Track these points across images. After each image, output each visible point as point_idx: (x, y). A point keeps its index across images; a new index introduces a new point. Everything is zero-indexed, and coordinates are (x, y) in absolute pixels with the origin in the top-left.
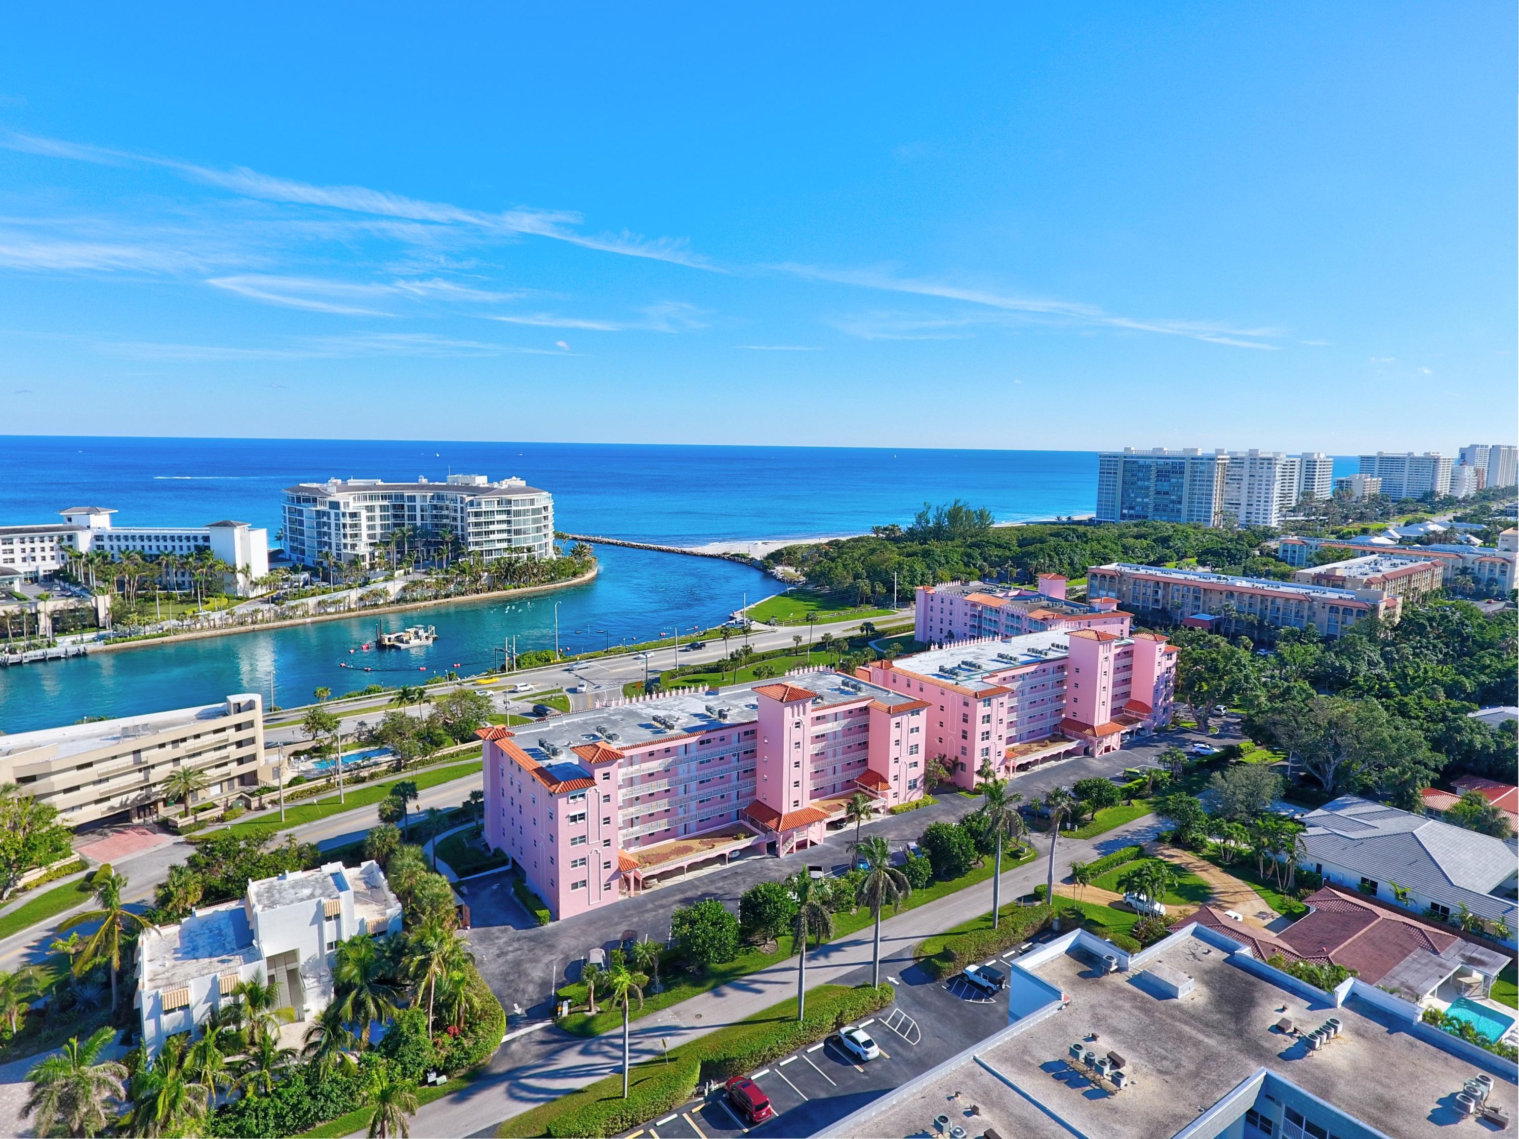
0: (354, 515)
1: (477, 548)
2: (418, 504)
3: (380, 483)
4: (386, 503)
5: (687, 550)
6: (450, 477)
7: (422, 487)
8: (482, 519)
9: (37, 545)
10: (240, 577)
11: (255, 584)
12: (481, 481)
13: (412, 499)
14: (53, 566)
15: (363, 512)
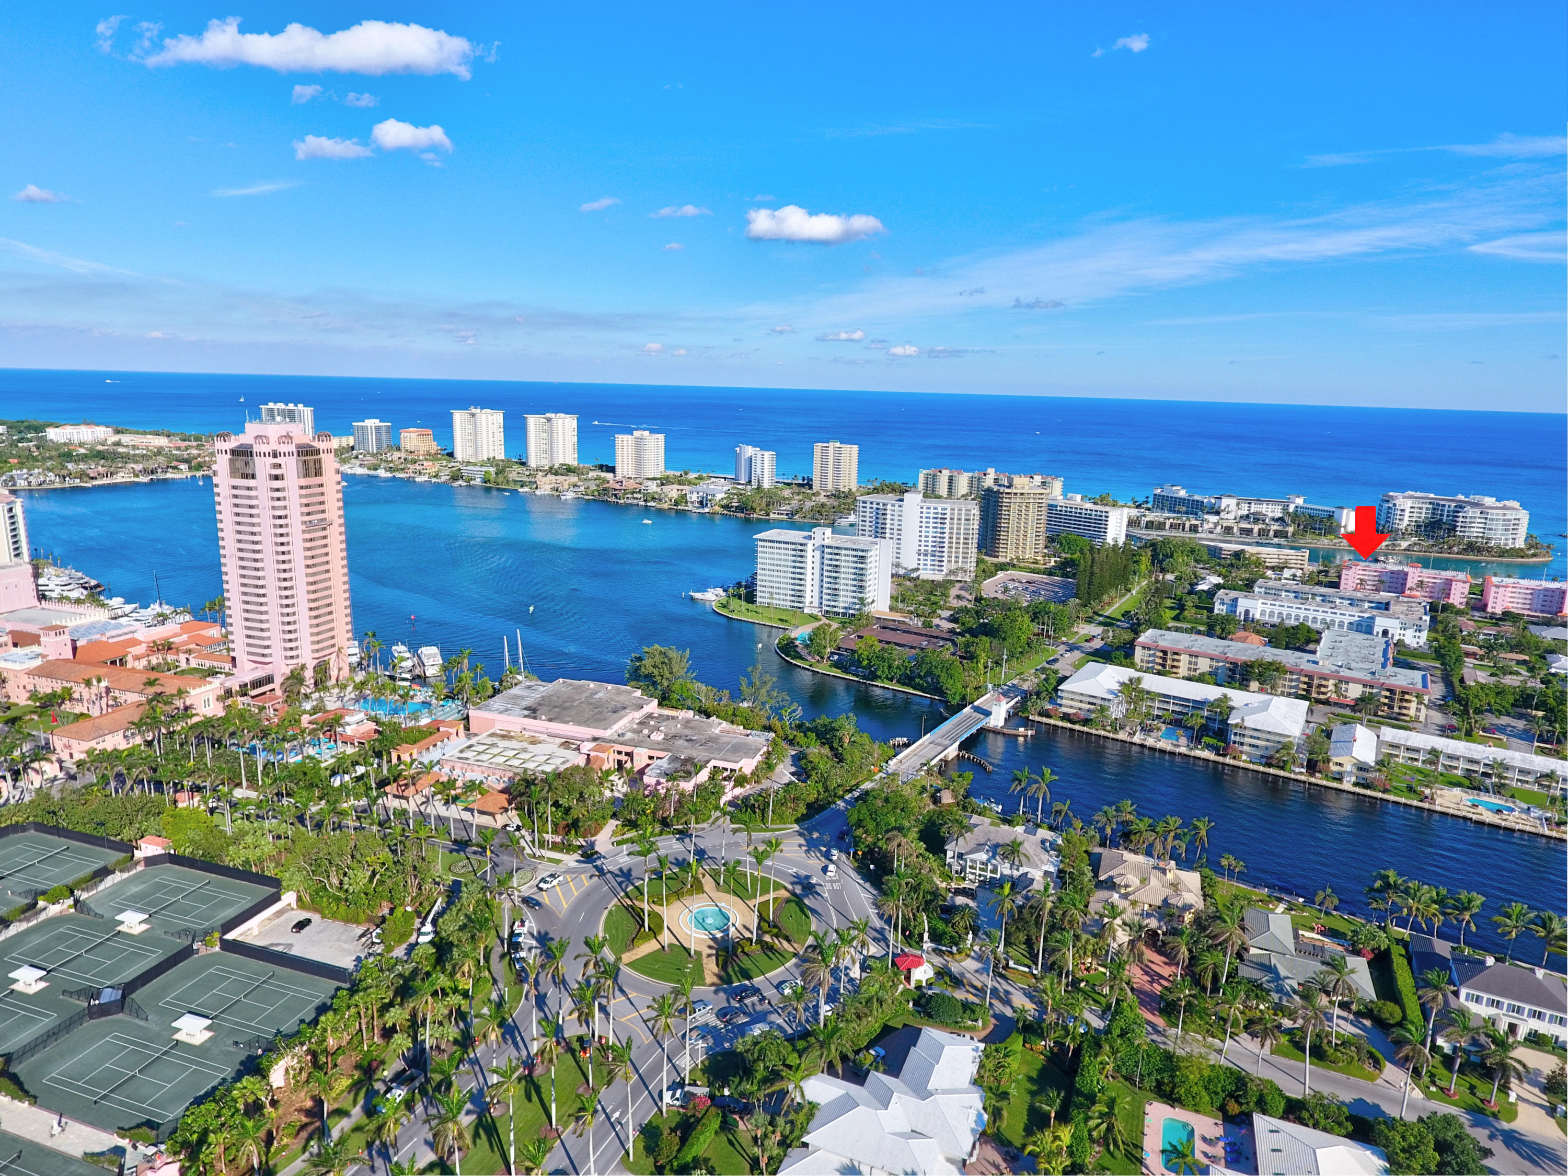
0: (1403, 511)
1: (1461, 534)
4: (1430, 506)
6: (1473, 497)
7: (1453, 500)
8: (1468, 520)
9: (1277, 507)
10: (1342, 529)
11: (1347, 532)
13: (1444, 506)
14: (1280, 515)
15: (1408, 510)
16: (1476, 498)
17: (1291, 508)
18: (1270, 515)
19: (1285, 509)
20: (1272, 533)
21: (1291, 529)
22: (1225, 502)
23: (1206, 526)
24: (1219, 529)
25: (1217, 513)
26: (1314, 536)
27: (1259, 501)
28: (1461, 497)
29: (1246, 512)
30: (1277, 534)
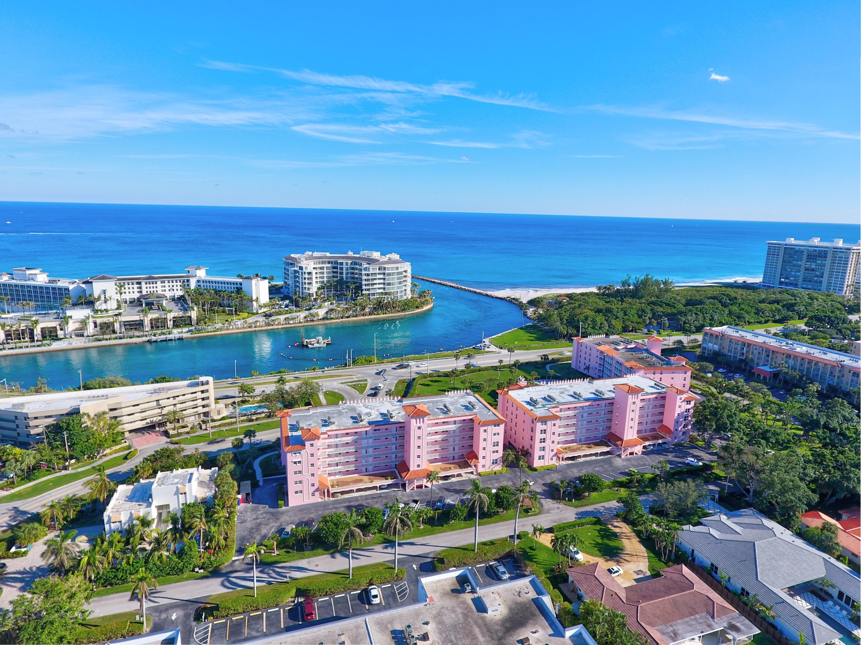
0: (310, 273)
1: (367, 292)
2: (344, 266)
3: (328, 254)
4: (329, 265)
5: (489, 293)
6: (362, 253)
7: (347, 258)
8: (370, 277)
9: (175, 284)
10: (254, 303)
11: (261, 307)
12: (376, 255)
13: (342, 264)
14: (181, 293)
15: (314, 272)
16: (365, 253)
17: (193, 284)
18: (168, 294)
19: (185, 284)
20: (170, 324)
21: (194, 314)
22: (98, 287)
23: (72, 326)
24: (91, 329)
25: (90, 303)
26: (224, 317)
27: (151, 279)
28: (350, 254)
29: (136, 295)
30: (177, 323)
